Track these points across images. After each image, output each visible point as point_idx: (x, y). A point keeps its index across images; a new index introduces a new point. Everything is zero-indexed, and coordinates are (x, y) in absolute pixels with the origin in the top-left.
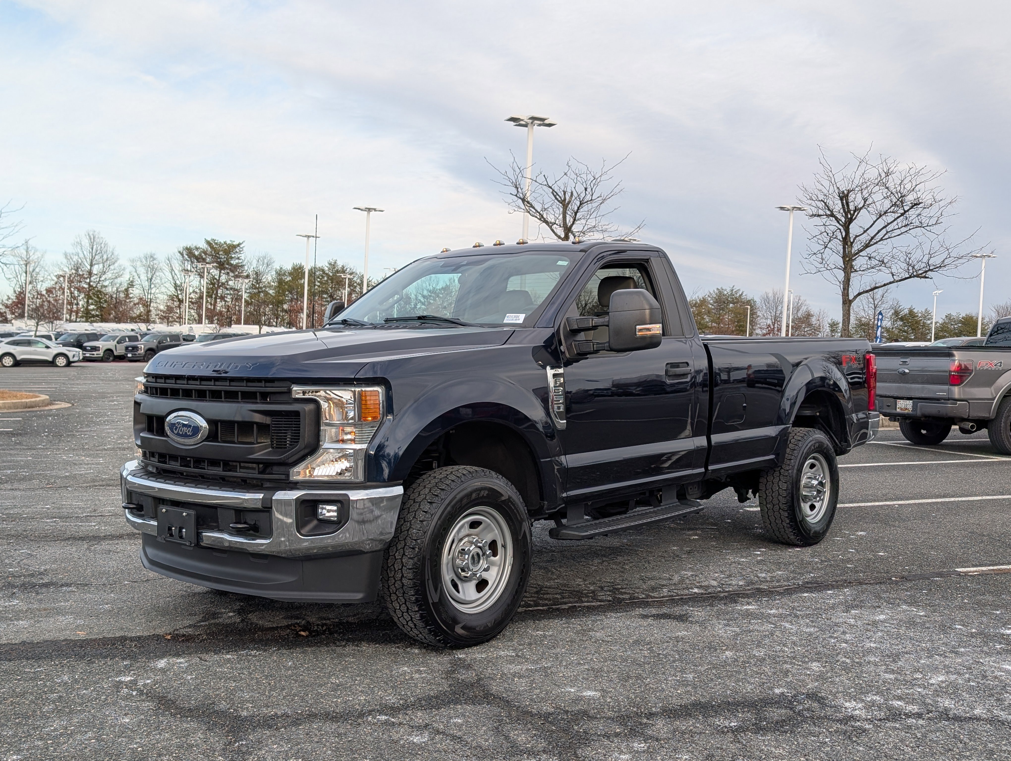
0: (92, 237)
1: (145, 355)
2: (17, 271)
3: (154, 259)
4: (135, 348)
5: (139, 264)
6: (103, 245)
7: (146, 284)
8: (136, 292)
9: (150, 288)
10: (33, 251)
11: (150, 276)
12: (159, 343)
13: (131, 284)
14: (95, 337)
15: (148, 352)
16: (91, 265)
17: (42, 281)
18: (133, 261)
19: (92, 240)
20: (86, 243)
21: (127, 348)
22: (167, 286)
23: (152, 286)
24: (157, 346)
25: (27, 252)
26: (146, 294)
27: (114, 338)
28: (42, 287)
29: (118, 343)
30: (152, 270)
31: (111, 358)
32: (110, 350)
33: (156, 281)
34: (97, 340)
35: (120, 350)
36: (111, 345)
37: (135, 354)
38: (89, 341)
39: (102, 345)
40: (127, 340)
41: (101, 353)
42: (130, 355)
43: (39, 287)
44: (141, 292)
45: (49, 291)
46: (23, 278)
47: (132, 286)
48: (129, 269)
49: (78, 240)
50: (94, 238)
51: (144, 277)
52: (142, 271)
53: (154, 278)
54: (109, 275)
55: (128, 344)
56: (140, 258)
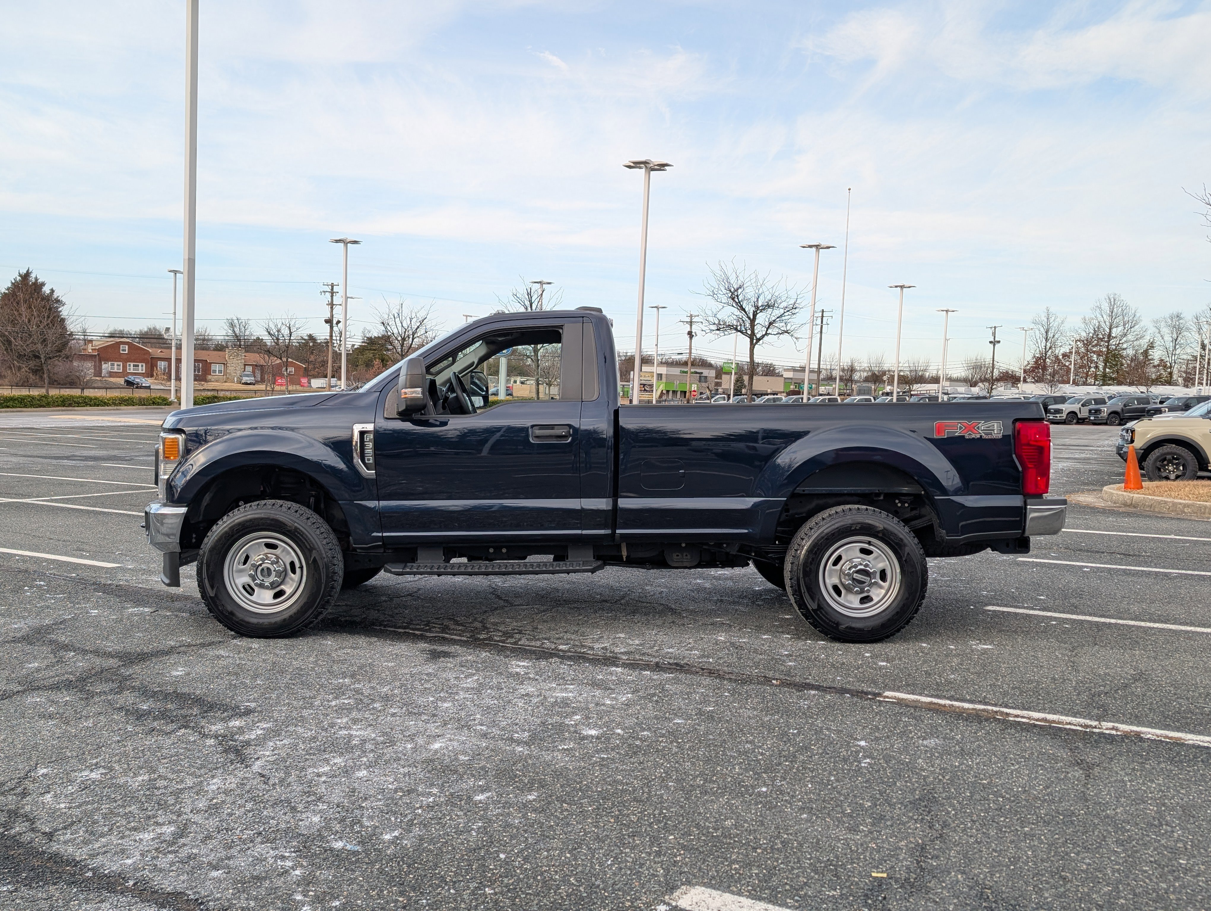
0: (1112, 300)
1: (1108, 418)
2: (1038, 338)
3: (1181, 319)
4: (1098, 411)
5: (1163, 324)
6: (1124, 307)
7: (1170, 345)
8: (1156, 355)
9: (1175, 349)
10: (1053, 318)
11: (1175, 336)
12: (1125, 406)
13: (1151, 346)
14: (1062, 400)
15: (1113, 415)
16: (1110, 329)
17: (1061, 346)
18: (1156, 322)
19: (1113, 303)
20: (1106, 307)
21: (1090, 411)
22: (1193, 346)
23: (1177, 347)
24: (1122, 410)
25: (1048, 319)
26: (1170, 355)
27: (1078, 401)
28: (1060, 351)
29: (1082, 405)
30: (1178, 329)
31: (1075, 421)
32: (1073, 413)
33: (1181, 340)
34: (1063, 403)
35: (1084, 413)
36: (1075, 407)
37: (1098, 417)
38: (1056, 403)
39: (1066, 408)
40: (1093, 403)
41: (1064, 416)
42: (1092, 418)
43: (1057, 352)
44: (1164, 353)
45: (1064, 355)
46: (1043, 344)
47: (1152, 347)
48: (1152, 330)
49: (1098, 304)
50: (1115, 300)
51: (1168, 338)
52: (1165, 331)
53: (1179, 339)
54: (1130, 337)
55: (1093, 407)
56: (1165, 318)
